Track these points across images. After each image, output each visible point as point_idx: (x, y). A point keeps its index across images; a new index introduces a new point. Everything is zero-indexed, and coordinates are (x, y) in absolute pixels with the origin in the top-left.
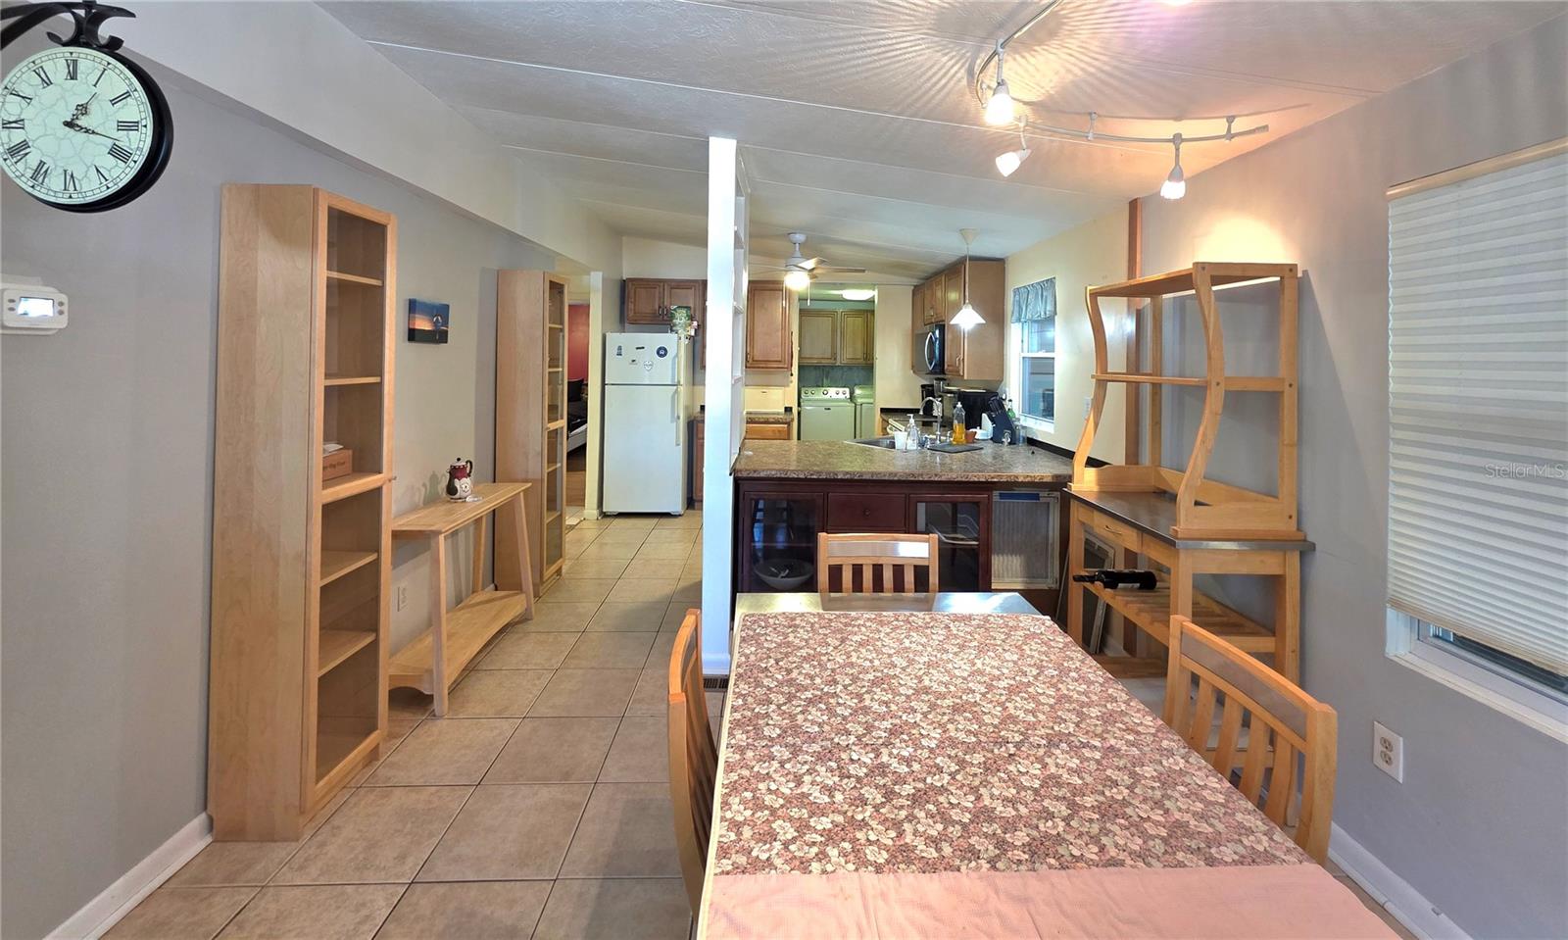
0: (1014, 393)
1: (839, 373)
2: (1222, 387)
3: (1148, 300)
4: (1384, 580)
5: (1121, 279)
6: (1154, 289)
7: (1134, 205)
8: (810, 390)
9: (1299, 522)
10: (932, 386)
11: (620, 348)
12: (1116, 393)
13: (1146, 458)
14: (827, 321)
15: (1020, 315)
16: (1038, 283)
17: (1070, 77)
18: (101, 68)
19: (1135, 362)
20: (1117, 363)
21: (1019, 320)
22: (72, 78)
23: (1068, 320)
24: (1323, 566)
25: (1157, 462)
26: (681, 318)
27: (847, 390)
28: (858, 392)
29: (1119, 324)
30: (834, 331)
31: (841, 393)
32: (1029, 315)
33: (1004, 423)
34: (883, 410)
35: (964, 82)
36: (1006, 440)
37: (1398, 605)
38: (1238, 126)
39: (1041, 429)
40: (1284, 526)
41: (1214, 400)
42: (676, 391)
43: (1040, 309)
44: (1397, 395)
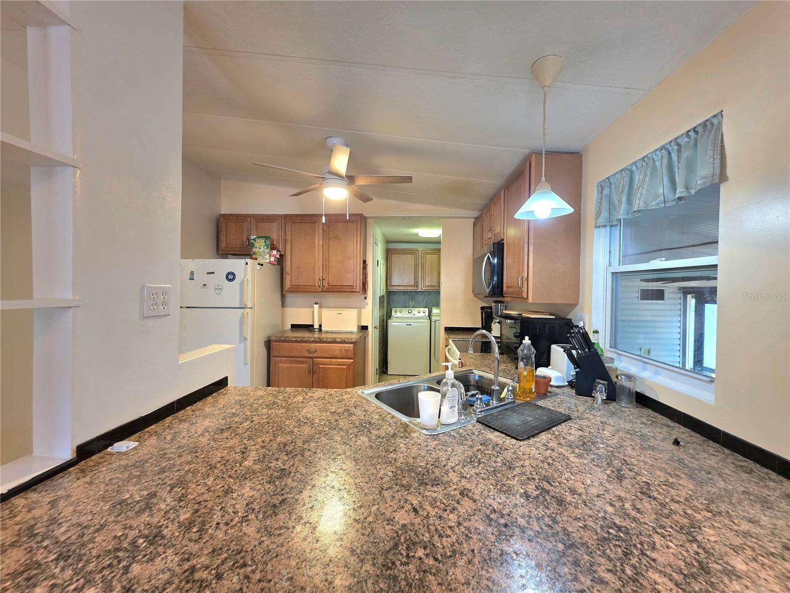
1: (421, 297)
8: (398, 309)
10: (491, 308)
11: (192, 273)
14: (410, 259)
26: (260, 246)
27: (427, 310)
28: (432, 311)
30: (416, 265)
31: (422, 312)
34: (446, 329)
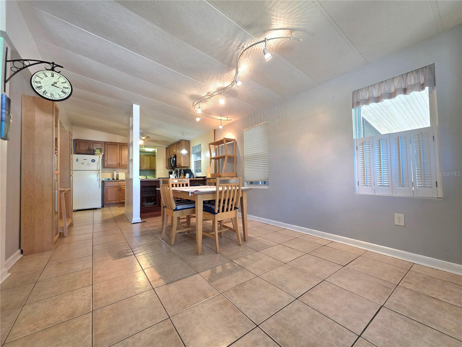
0: (193, 168)
2: (227, 156)
3: (217, 146)
5: (213, 141)
6: (218, 143)
7: (215, 130)
9: (236, 175)
11: (77, 159)
13: (217, 172)
16: (197, 145)
17: (207, 108)
18: (59, 76)
21: (193, 153)
22: (52, 77)
25: (219, 172)
26: (97, 151)
32: (195, 152)
33: (191, 174)
35: (192, 105)
36: (192, 177)
37: (245, 181)
38: (229, 119)
39: (199, 175)
41: (226, 158)
42: (99, 172)
43: (197, 151)
44: (245, 155)
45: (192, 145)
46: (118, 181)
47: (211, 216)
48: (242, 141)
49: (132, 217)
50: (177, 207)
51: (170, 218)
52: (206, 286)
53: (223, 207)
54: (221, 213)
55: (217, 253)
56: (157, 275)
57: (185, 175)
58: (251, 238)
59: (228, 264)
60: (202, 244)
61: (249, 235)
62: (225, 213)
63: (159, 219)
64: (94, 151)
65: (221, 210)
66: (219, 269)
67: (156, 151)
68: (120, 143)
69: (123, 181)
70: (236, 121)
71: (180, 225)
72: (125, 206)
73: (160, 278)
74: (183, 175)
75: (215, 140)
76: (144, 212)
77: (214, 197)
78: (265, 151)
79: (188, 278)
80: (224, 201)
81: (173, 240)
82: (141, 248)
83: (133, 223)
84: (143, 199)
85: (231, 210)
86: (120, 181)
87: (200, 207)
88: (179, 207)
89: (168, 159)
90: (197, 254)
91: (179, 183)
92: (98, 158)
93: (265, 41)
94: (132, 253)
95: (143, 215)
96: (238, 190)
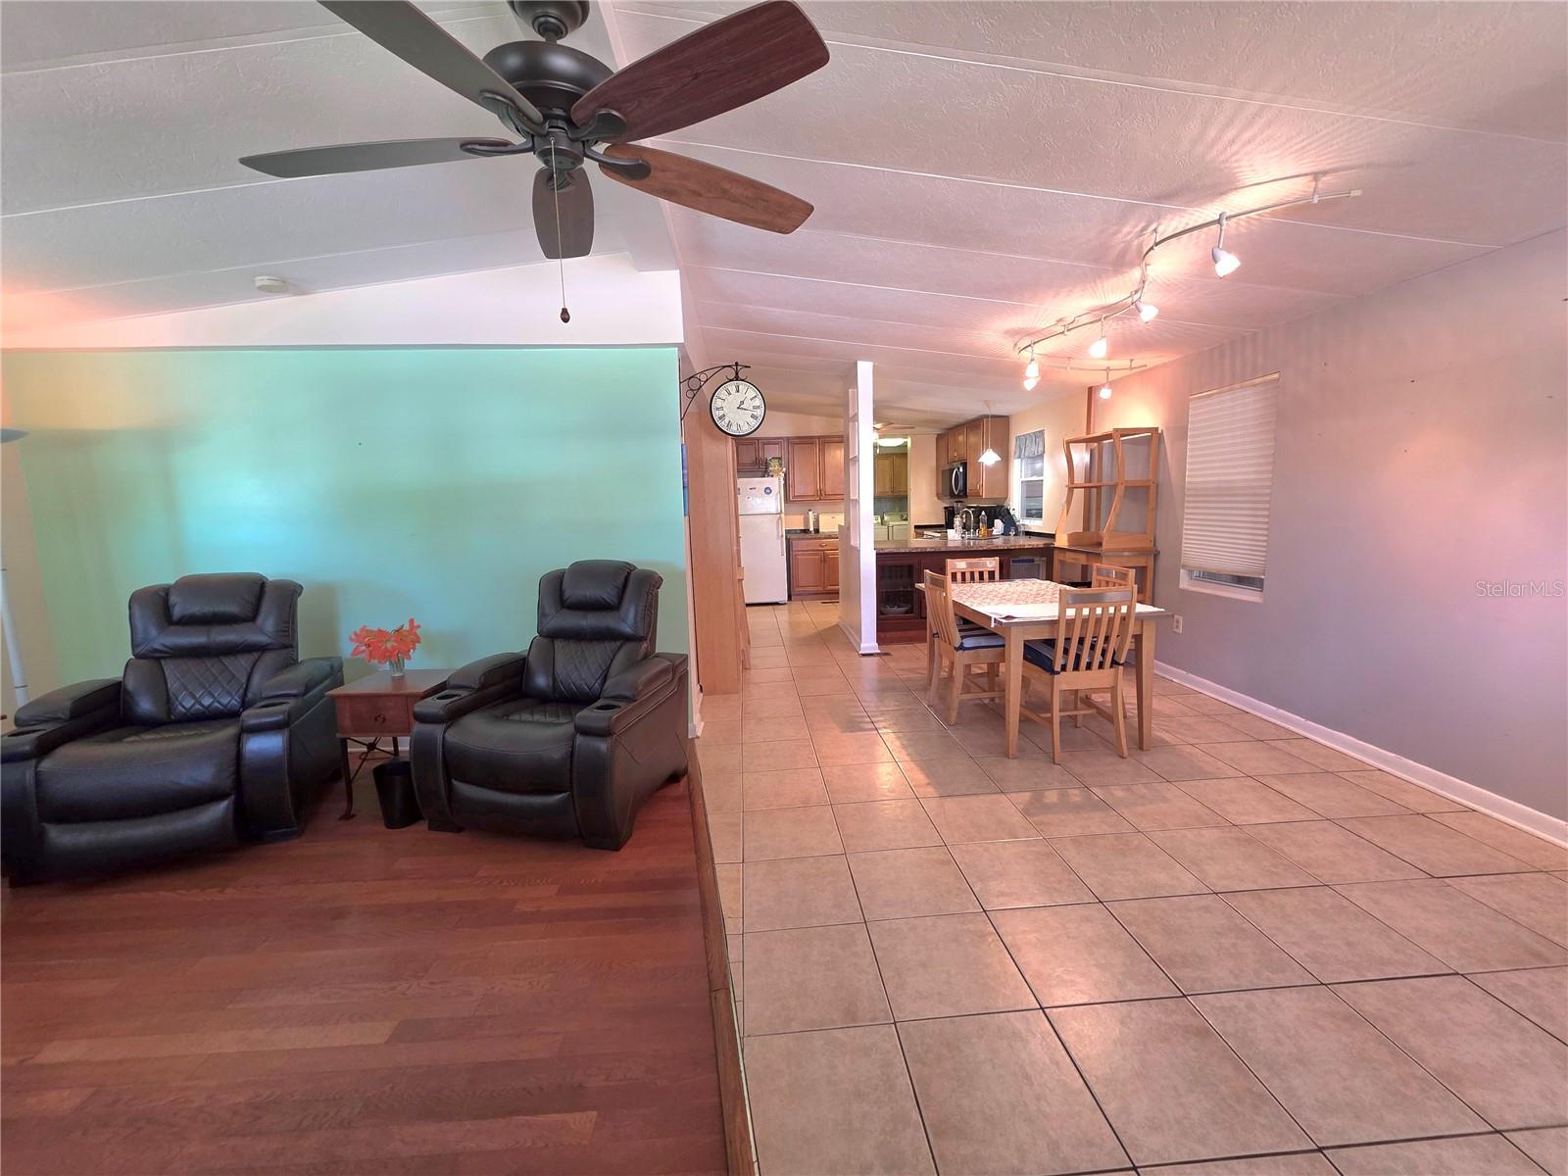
0: (1016, 505)
2: (1123, 486)
3: (1096, 444)
4: (1180, 558)
5: (1084, 435)
6: (1099, 439)
7: (1089, 392)
9: (1155, 544)
10: (953, 507)
12: (1079, 494)
13: (1093, 529)
15: (1020, 453)
16: (1034, 433)
19: (1089, 476)
20: (1079, 479)
21: (1019, 457)
22: (738, 392)
23: (1052, 456)
24: (1163, 561)
25: (1098, 528)
26: (774, 466)
27: (881, 516)
28: (886, 518)
29: (1081, 456)
32: (1027, 454)
33: (1010, 522)
34: (916, 527)
36: (1012, 533)
37: (1184, 567)
38: (1136, 363)
39: (1034, 525)
40: (1149, 545)
41: (1120, 490)
42: (780, 517)
43: (1032, 449)
44: (1189, 483)
45: (1018, 430)
46: (820, 538)
47: (1046, 676)
48: (1181, 432)
49: (858, 640)
50: (964, 641)
51: (946, 663)
52: (1016, 818)
53: (1078, 657)
54: (1069, 674)
55: (1054, 763)
56: (920, 777)
57: (991, 525)
58: (1164, 744)
59: (1076, 792)
60: (1019, 731)
61: (1157, 731)
62: (1083, 673)
63: (921, 650)
64: (767, 465)
65: (1071, 665)
66: (1052, 797)
67: (909, 445)
68: (819, 437)
69: (830, 537)
70: (1164, 365)
71: (969, 680)
72: (840, 600)
73: (928, 784)
74: (985, 526)
75: (1088, 432)
76: (886, 629)
77: (1053, 632)
78: (1260, 476)
79: (981, 797)
80: (1081, 641)
81: (954, 714)
82: (887, 717)
83: (864, 655)
84: (884, 598)
85: (1101, 666)
86: (826, 538)
87: (1016, 653)
88: (969, 643)
89: (943, 471)
90: (1007, 755)
91: (971, 570)
92: (776, 482)
93: (1218, 221)
94: (871, 726)
95: (882, 635)
96: (1124, 618)
